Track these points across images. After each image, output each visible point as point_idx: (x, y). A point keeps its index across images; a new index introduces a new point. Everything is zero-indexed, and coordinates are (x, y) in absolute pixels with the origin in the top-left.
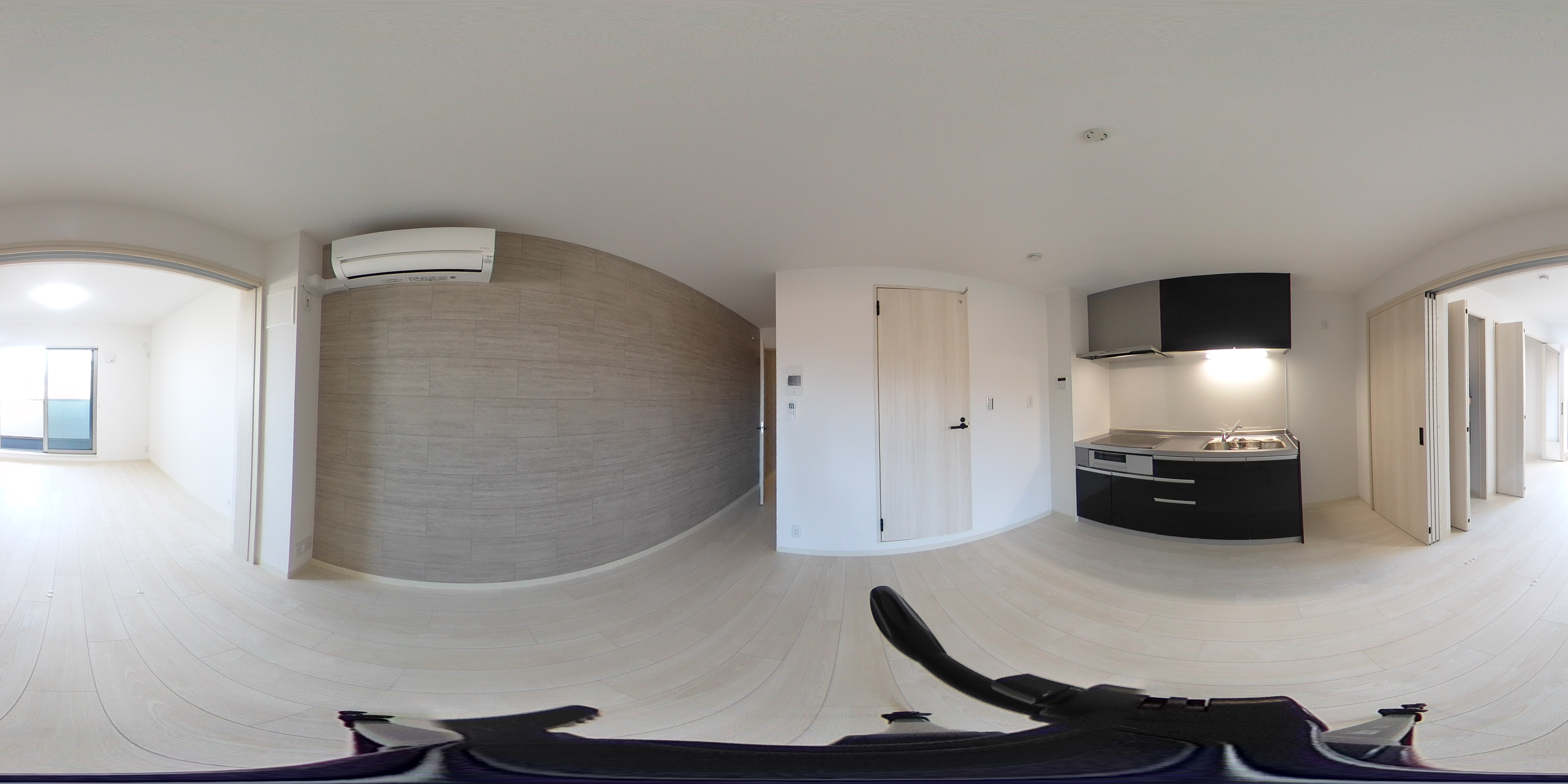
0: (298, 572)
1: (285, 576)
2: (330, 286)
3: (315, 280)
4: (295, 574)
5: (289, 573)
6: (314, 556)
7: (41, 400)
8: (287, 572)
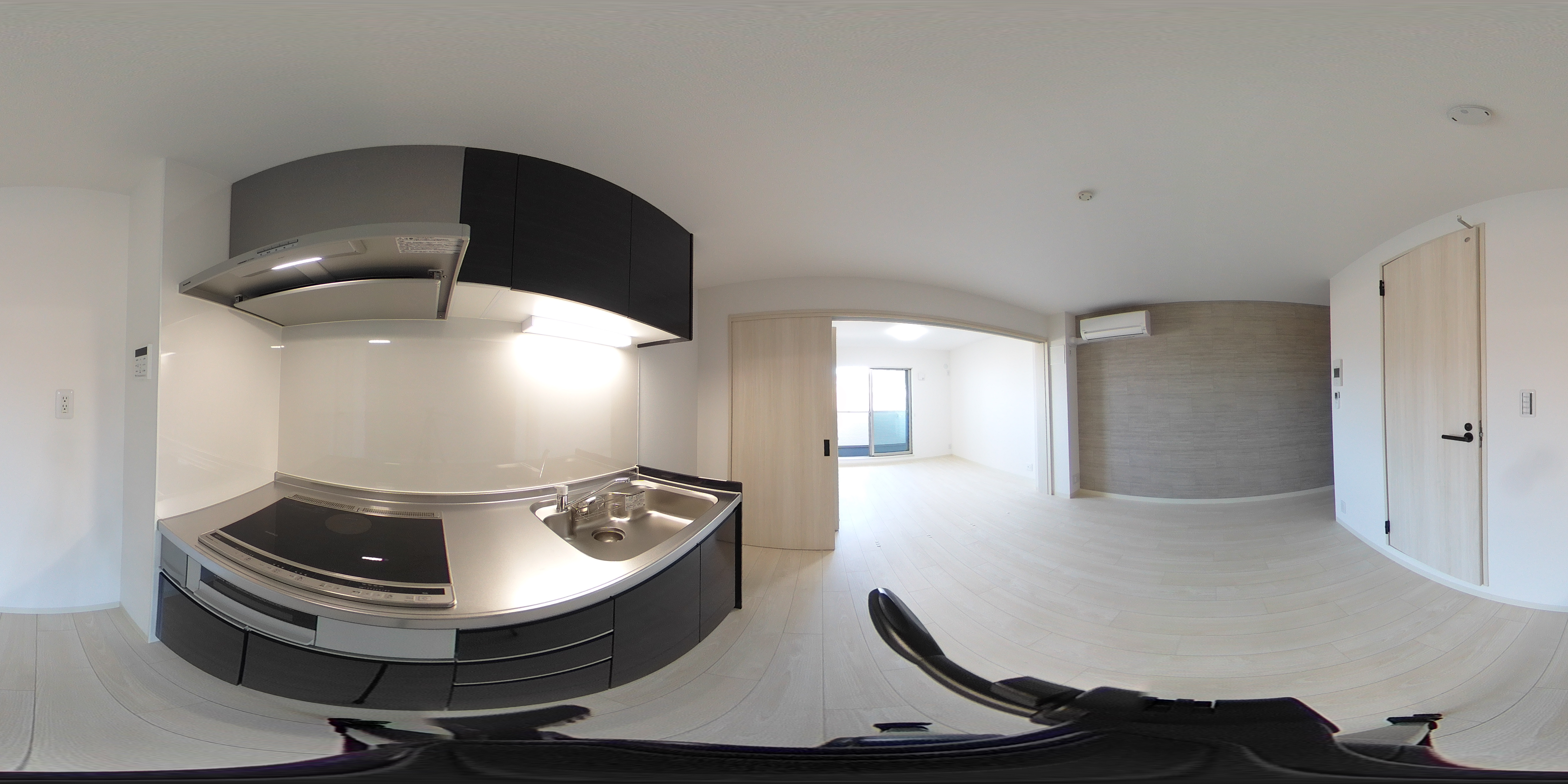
0: (1074, 495)
1: (1069, 497)
2: (1079, 342)
3: (1073, 340)
4: (1073, 496)
5: (1071, 495)
6: (1081, 487)
7: (867, 412)
8: (1069, 494)
